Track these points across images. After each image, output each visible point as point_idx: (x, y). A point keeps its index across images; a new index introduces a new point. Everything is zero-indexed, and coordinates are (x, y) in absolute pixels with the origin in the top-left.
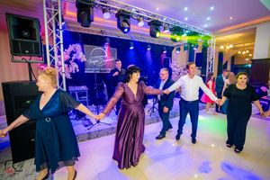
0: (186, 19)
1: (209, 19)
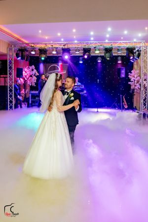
0: (108, 36)
1: (126, 32)
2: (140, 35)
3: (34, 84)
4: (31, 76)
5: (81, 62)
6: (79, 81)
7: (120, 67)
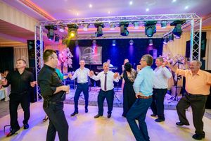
2: (187, 8)
3: (70, 66)
4: (67, 58)
5: (114, 45)
6: (111, 63)
7: (150, 49)
